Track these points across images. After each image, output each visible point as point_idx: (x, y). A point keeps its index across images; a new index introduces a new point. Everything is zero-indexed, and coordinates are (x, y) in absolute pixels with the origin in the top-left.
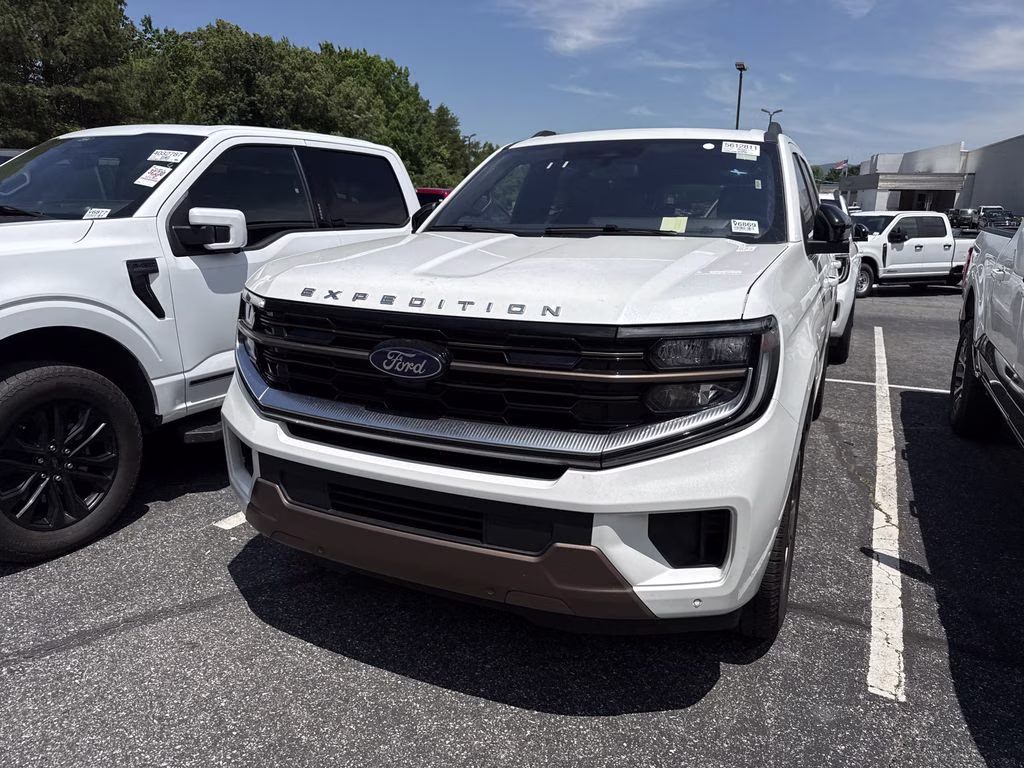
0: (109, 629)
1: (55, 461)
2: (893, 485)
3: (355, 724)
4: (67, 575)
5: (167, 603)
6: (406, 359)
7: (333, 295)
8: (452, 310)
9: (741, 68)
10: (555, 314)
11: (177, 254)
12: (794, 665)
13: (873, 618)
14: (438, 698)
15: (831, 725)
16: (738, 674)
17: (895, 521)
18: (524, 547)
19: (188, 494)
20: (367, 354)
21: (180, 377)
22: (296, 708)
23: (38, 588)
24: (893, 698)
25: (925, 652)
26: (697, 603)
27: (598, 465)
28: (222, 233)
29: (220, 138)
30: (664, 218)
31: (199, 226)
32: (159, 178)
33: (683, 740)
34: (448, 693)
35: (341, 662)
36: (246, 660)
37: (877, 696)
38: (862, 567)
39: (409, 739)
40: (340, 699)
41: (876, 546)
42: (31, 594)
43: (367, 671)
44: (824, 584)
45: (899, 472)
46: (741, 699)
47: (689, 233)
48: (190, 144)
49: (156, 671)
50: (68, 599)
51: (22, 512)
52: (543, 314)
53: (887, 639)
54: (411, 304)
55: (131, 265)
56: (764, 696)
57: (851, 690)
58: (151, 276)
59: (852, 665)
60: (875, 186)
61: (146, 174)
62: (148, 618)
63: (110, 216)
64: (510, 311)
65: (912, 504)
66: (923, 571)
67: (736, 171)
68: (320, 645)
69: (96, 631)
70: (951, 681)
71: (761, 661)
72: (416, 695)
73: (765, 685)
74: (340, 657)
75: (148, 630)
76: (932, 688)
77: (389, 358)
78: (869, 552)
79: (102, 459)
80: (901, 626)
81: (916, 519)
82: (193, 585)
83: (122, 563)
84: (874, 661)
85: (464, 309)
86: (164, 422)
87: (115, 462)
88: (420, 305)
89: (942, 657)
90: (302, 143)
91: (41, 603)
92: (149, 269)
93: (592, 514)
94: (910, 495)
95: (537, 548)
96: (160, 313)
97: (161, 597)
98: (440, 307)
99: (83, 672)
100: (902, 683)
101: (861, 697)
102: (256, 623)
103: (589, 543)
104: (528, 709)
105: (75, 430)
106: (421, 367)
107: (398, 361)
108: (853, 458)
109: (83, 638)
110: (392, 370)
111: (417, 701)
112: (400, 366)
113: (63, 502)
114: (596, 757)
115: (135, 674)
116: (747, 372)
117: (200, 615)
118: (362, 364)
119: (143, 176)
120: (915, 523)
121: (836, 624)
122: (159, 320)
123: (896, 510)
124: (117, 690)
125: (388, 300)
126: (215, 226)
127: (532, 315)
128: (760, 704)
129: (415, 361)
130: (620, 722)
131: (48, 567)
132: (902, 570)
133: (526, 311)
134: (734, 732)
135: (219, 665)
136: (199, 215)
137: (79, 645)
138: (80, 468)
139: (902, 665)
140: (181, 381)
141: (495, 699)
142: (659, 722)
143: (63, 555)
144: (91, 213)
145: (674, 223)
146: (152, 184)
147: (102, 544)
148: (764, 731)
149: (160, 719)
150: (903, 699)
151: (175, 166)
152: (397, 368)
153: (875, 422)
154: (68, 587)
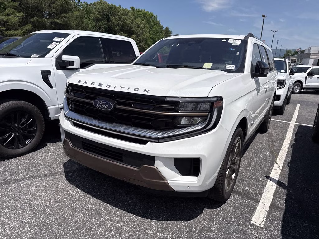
0: (23, 179)
1: (17, 129)
2: (285, 156)
3: (84, 215)
4: (17, 163)
5: (42, 173)
6: (103, 104)
7: (86, 83)
8: (118, 89)
9: (264, 17)
10: (147, 92)
11: (58, 69)
12: (229, 211)
13: (262, 199)
14: (111, 210)
15: (234, 232)
16: (209, 212)
17: (281, 168)
18: (135, 165)
19: (60, 142)
20: (92, 101)
21: (57, 106)
22: (68, 208)
23: (8, 166)
24: (259, 225)
25: (275, 212)
26: (188, 188)
27: (157, 141)
28: (72, 63)
29: (74, 34)
30: (205, 63)
31: (64, 61)
32: (55, 46)
33: (184, 231)
34: (115, 208)
35: (86, 196)
36: (59, 192)
37: (254, 224)
38: (264, 182)
39: (98, 221)
40: (82, 207)
41: (272, 175)
42: (5, 167)
43: (93, 199)
44: (249, 186)
45: (288, 151)
46: (207, 220)
47: (212, 69)
48: (65, 36)
49: (32, 193)
50: (15, 170)
51: (6, 143)
52: (144, 92)
53: (264, 206)
54: (107, 87)
55: (43, 72)
56: (215, 220)
57: (246, 221)
58: (49, 75)
59: (249, 213)
60: (309, 57)
61: (51, 45)
62: (35, 177)
63: (38, 57)
64: (134, 90)
65: (289, 163)
66: (285, 185)
67: (231, 49)
68: (82, 190)
69: (19, 179)
70: (281, 222)
71: (218, 209)
72: (104, 208)
73: (217, 217)
74: (86, 194)
75: (34, 181)
76: (274, 224)
77: (99, 103)
78: (268, 177)
79: (31, 129)
80: (270, 202)
81: (289, 168)
82: (52, 169)
83: (34, 160)
84: (257, 213)
85: (121, 89)
86: (51, 120)
87: (35, 131)
88: (109, 87)
89: (281, 214)
90: (102, 37)
91: (7, 170)
92: (48, 73)
93: (155, 157)
94: (289, 160)
95: (139, 166)
96: (51, 87)
97: (41, 171)
98: (114, 88)
99: (12, 191)
100: (264, 221)
101: (248, 224)
102: (66, 181)
103: (154, 166)
104: (138, 216)
105: (24, 120)
106: (107, 106)
107: (101, 104)
108: (274, 146)
109: (15, 181)
110: (99, 107)
111: (105, 210)
112: (102, 106)
113: (19, 141)
114: (154, 233)
115: (26, 193)
116: (208, 114)
117: (50, 178)
118: (91, 104)
119: (50, 45)
120: (288, 169)
121: (248, 200)
122: (51, 89)
123: (283, 164)
124: (19, 197)
125: (100, 85)
126: (69, 61)
127: (141, 92)
128: (213, 223)
129: (106, 104)
130: (165, 223)
131: (13, 160)
132: (278, 184)
133: (139, 90)
134: (201, 230)
135: (50, 193)
136: (65, 58)
137: (13, 183)
138: (25, 132)
139: (266, 215)
140: (57, 108)
141: (129, 212)
142: (178, 224)
143: (18, 157)
144: (34, 56)
145: (208, 65)
146: (52, 48)
147: (31, 154)
148: (211, 231)
149: (28, 207)
150: (262, 226)
151: (60, 42)
152: (101, 106)
153: (286, 135)
154: (16, 166)
